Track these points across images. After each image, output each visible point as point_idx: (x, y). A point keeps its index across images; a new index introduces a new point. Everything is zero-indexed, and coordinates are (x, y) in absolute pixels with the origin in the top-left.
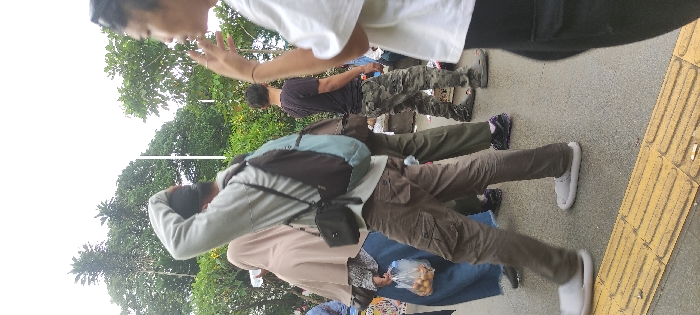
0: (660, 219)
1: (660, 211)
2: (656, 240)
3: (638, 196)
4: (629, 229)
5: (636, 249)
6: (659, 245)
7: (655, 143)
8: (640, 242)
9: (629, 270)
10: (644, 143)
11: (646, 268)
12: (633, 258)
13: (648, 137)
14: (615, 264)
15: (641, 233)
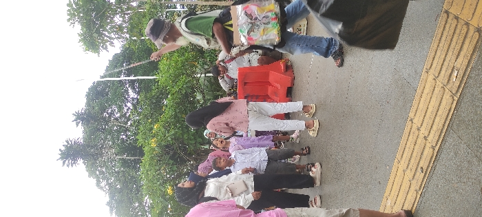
0: (434, 121)
1: (434, 115)
2: (431, 135)
3: (421, 106)
4: (415, 127)
5: (419, 141)
6: (433, 138)
7: (431, 70)
8: (421, 136)
9: (414, 154)
10: (424, 70)
11: (425, 153)
12: (417, 147)
13: (427, 65)
14: (407, 149)
15: (423, 129)
